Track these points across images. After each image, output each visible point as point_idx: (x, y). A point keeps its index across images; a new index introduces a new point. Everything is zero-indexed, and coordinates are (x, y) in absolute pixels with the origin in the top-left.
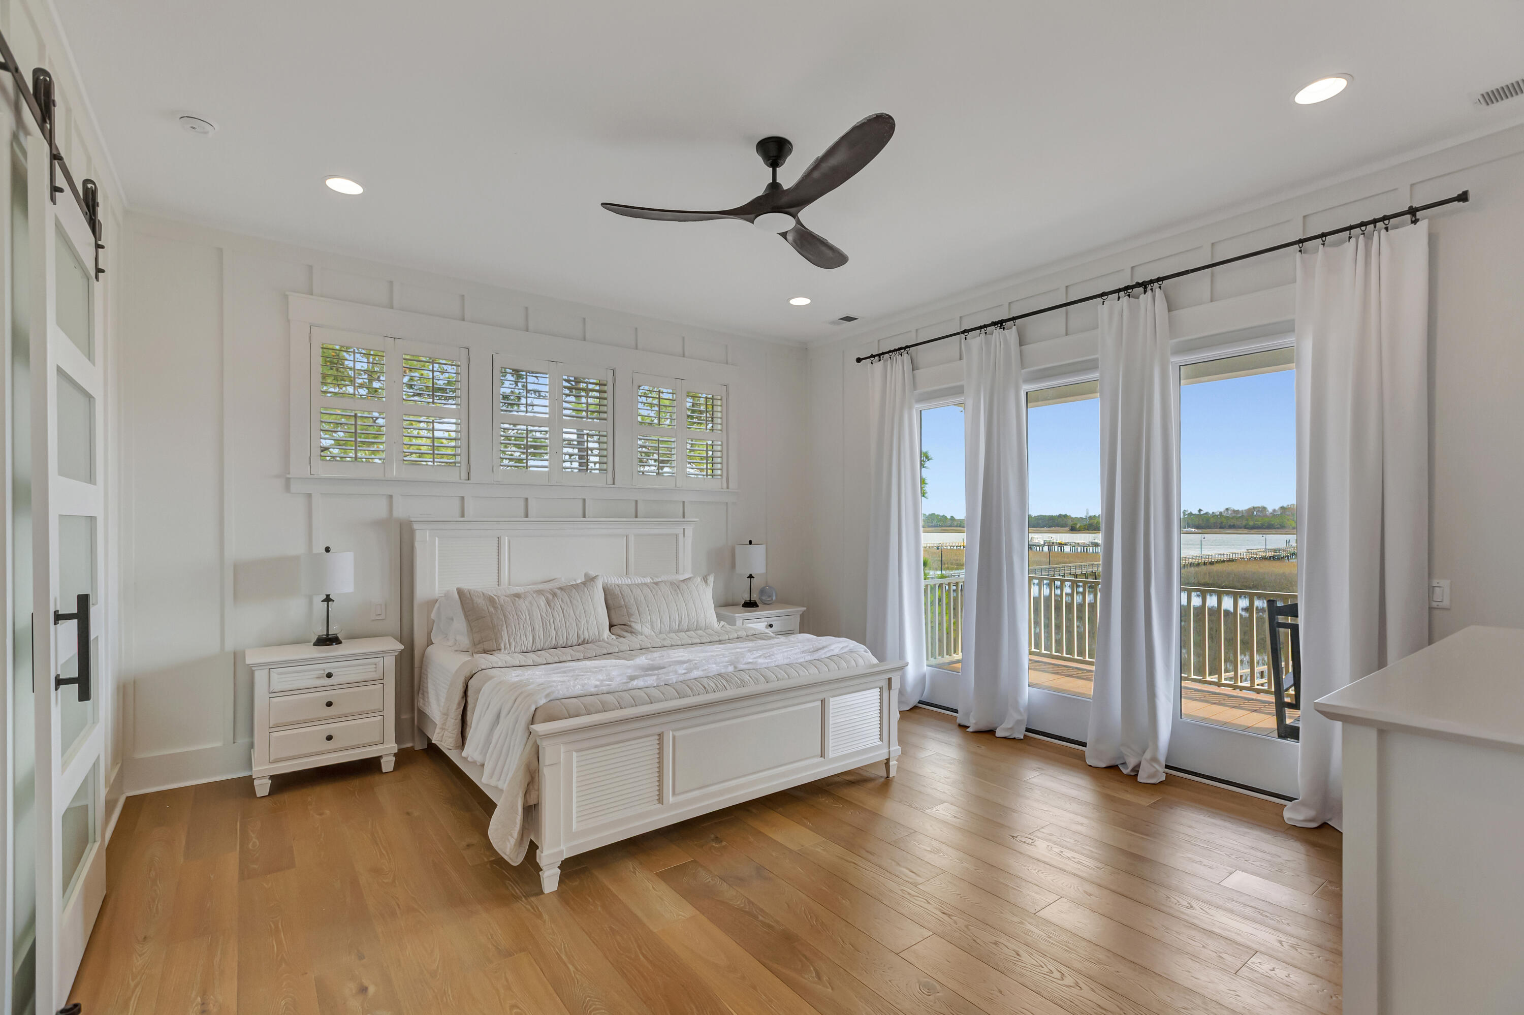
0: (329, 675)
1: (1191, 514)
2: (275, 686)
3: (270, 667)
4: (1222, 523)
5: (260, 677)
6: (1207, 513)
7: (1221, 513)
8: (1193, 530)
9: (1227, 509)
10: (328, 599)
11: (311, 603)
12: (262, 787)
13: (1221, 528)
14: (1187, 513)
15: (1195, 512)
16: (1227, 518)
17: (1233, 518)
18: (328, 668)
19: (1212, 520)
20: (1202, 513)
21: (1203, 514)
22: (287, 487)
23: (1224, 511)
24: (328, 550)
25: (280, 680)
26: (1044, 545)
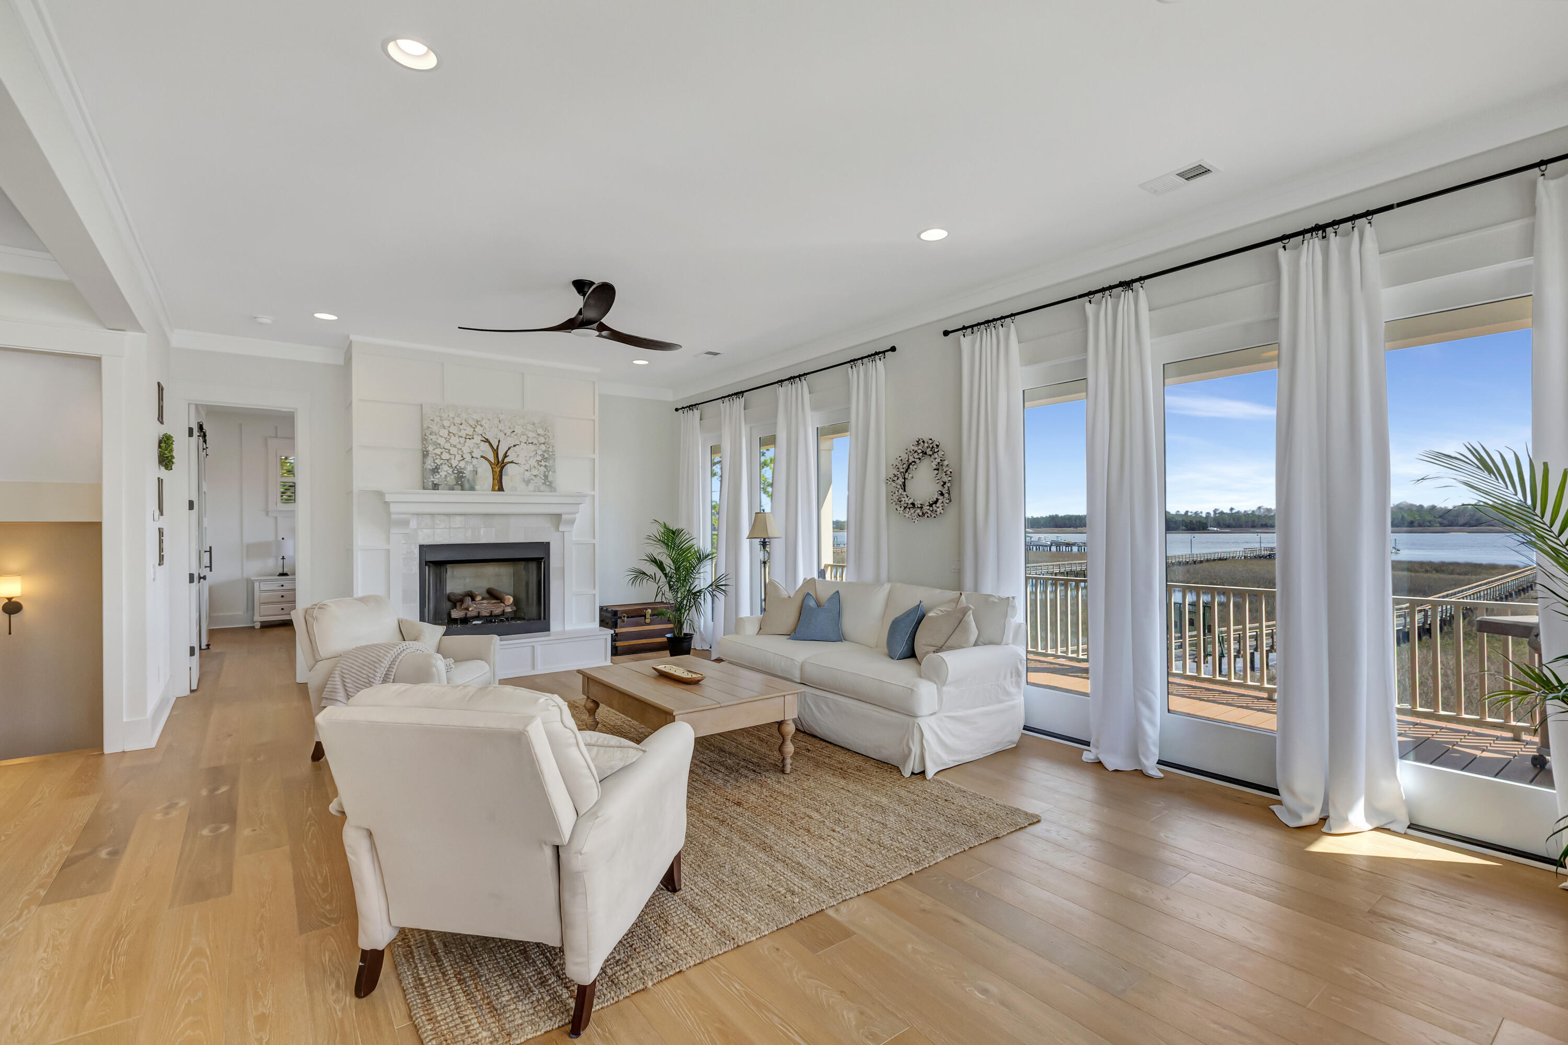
0: (282, 586)
1: (1222, 513)
2: (262, 588)
3: (260, 581)
4: (1253, 521)
5: (256, 585)
6: (1238, 512)
7: (1253, 511)
8: (1216, 529)
9: (1259, 508)
10: (283, 558)
11: (277, 560)
12: (258, 626)
13: (1253, 527)
14: (1217, 512)
15: (1227, 511)
16: (1259, 517)
17: (1265, 516)
18: (282, 583)
19: (1243, 519)
20: (1234, 511)
21: (1235, 513)
22: (267, 514)
23: (1257, 510)
24: (283, 539)
25: (264, 587)
26: (1051, 545)
